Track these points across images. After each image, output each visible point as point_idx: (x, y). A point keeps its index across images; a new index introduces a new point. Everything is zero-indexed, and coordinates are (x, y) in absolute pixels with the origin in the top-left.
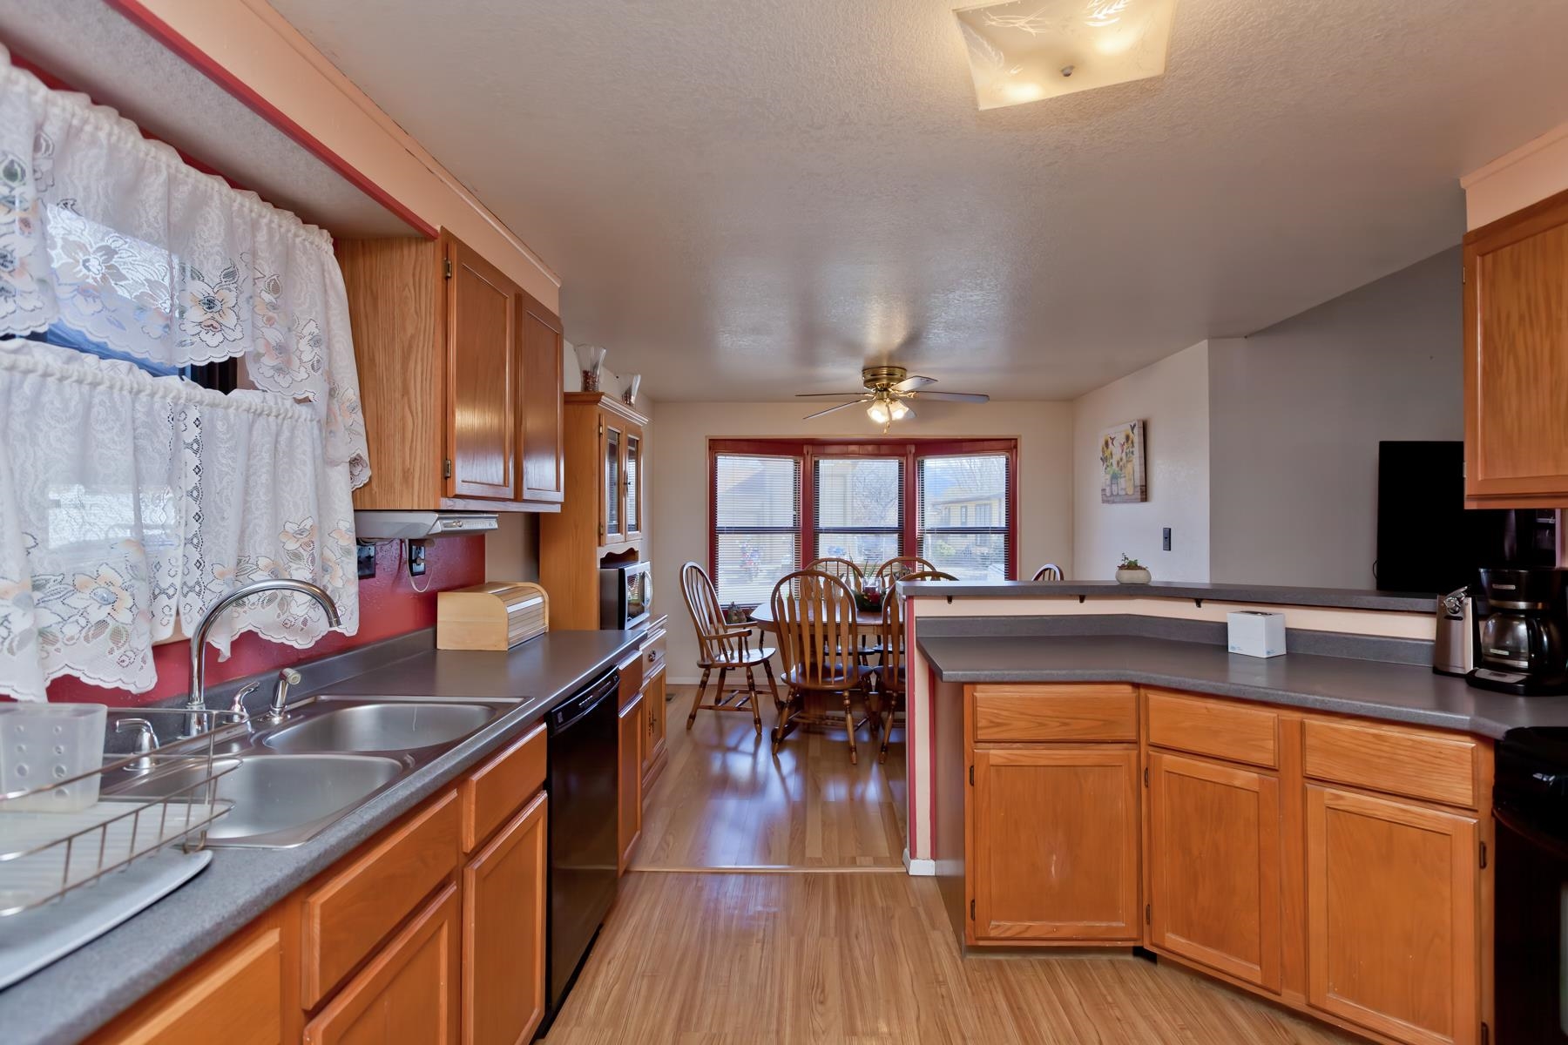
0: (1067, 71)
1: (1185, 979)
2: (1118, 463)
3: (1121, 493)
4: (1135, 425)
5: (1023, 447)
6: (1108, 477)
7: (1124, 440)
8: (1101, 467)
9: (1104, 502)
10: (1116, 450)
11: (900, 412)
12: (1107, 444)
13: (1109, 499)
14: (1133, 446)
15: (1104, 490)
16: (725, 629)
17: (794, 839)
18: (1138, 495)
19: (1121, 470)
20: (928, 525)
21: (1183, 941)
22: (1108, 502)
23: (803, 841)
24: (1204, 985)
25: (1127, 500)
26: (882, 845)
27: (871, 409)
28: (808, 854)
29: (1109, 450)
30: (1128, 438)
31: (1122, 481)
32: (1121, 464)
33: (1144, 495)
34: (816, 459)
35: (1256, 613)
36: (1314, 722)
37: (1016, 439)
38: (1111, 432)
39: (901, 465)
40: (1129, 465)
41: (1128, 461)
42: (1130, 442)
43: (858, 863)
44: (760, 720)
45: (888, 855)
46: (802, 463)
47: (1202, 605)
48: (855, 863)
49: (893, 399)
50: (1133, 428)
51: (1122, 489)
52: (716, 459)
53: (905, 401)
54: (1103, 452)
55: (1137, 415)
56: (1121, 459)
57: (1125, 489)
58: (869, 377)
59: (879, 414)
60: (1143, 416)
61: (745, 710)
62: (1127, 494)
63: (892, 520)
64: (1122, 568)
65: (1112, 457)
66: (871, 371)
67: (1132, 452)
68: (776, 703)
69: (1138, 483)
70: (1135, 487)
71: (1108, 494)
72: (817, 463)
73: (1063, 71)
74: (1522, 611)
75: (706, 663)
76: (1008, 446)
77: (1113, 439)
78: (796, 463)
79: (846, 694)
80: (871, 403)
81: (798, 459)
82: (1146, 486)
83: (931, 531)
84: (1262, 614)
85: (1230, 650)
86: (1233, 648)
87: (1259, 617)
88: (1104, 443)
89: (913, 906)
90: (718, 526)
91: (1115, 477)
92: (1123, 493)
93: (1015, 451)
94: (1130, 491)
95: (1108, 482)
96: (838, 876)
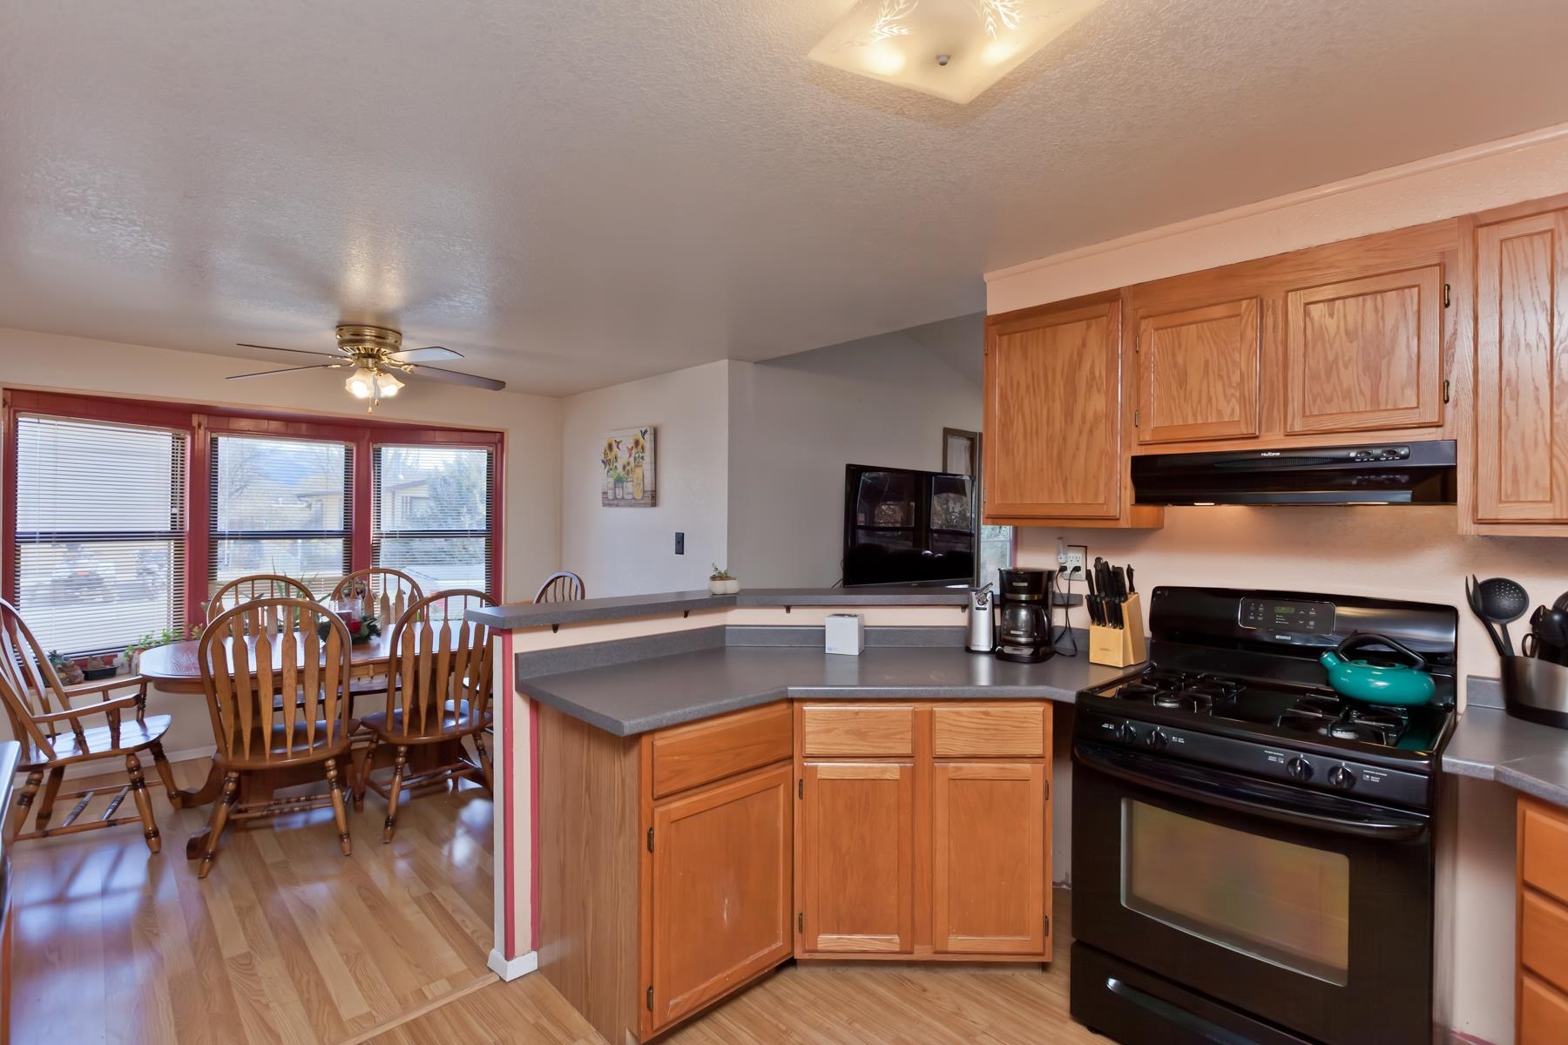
0: (942, 60)
1: (823, 971)
2: (624, 467)
3: (626, 497)
4: (646, 431)
5: (511, 442)
6: (612, 480)
7: (633, 445)
8: (601, 470)
9: (604, 505)
10: (623, 456)
11: (391, 388)
12: (610, 447)
13: (612, 502)
14: (643, 452)
15: (605, 493)
16: (64, 699)
17: (309, 1000)
18: (648, 500)
19: (628, 473)
20: (386, 526)
21: (835, 937)
22: (610, 505)
23: (327, 999)
24: (840, 970)
25: (634, 503)
26: (449, 957)
27: (351, 378)
28: (346, 1014)
29: (613, 454)
30: (637, 443)
31: (629, 487)
32: (628, 468)
33: (654, 499)
34: (214, 435)
35: (843, 615)
36: (940, 709)
37: (502, 433)
38: (617, 436)
39: (348, 452)
40: (639, 471)
41: (636, 466)
42: (640, 447)
43: (430, 997)
44: (156, 833)
45: (464, 967)
46: (189, 439)
47: (791, 610)
48: (426, 997)
49: (383, 370)
50: (644, 434)
51: (629, 494)
52: (16, 423)
53: (399, 375)
54: (606, 454)
55: (647, 421)
56: (629, 464)
57: (632, 494)
58: (348, 337)
59: (360, 387)
60: (655, 423)
61: (125, 821)
62: (634, 498)
63: (335, 522)
64: (714, 578)
65: (616, 461)
66: (352, 329)
67: (643, 458)
68: (171, 797)
69: (649, 487)
70: (644, 492)
71: (610, 498)
72: (214, 442)
73: (938, 57)
74: (1023, 602)
75: (34, 761)
76: (492, 441)
77: (618, 443)
78: (176, 438)
79: (330, 763)
80: (352, 372)
81: (182, 433)
82: (655, 491)
83: (391, 535)
84: (850, 616)
85: (827, 651)
86: (830, 649)
87: (846, 619)
88: (607, 446)
89: (533, 1022)
90: (18, 530)
91: (619, 481)
92: (630, 497)
93: (499, 445)
94: (639, 496)
95: (611, 485)
96: (408, 1027)
